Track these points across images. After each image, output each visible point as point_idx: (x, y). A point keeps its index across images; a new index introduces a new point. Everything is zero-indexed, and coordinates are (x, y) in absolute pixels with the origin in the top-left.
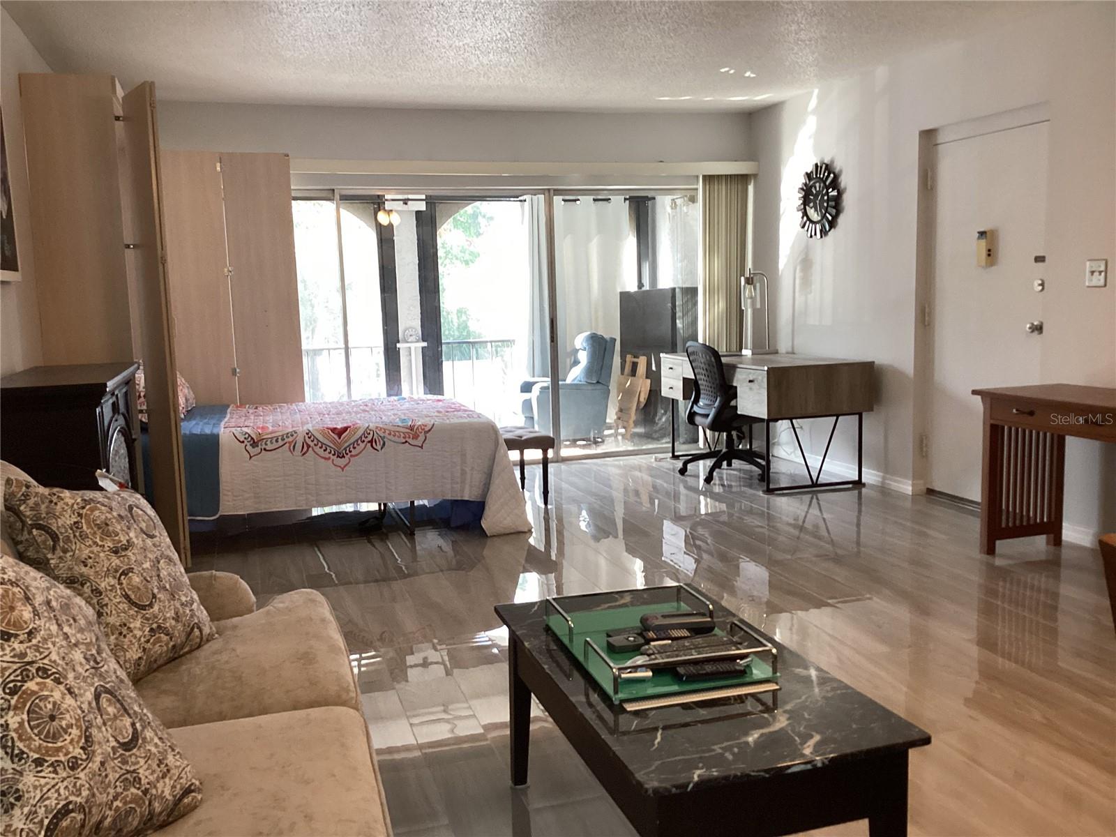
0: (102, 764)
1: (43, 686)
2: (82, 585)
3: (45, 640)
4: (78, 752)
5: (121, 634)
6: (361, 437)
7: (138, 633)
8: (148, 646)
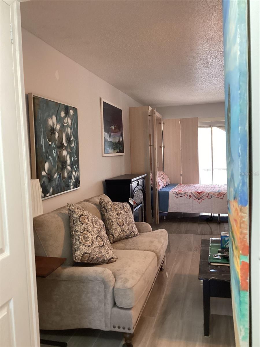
0: (95, 248)
1: (87, 233)
2: (110, 220)
3: (89, 226)
4: (90, 244)
5: (115, 230)
6: (205, 195)
7: (119, 231)
8: (120, 234)
